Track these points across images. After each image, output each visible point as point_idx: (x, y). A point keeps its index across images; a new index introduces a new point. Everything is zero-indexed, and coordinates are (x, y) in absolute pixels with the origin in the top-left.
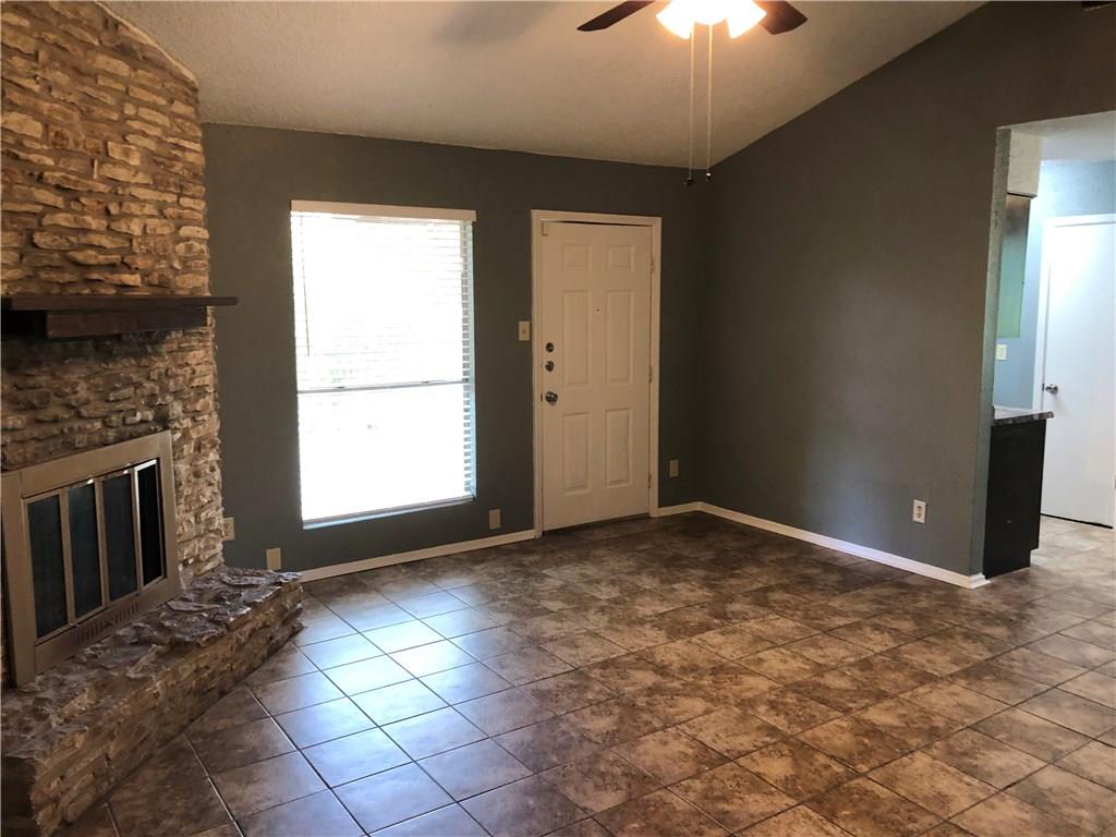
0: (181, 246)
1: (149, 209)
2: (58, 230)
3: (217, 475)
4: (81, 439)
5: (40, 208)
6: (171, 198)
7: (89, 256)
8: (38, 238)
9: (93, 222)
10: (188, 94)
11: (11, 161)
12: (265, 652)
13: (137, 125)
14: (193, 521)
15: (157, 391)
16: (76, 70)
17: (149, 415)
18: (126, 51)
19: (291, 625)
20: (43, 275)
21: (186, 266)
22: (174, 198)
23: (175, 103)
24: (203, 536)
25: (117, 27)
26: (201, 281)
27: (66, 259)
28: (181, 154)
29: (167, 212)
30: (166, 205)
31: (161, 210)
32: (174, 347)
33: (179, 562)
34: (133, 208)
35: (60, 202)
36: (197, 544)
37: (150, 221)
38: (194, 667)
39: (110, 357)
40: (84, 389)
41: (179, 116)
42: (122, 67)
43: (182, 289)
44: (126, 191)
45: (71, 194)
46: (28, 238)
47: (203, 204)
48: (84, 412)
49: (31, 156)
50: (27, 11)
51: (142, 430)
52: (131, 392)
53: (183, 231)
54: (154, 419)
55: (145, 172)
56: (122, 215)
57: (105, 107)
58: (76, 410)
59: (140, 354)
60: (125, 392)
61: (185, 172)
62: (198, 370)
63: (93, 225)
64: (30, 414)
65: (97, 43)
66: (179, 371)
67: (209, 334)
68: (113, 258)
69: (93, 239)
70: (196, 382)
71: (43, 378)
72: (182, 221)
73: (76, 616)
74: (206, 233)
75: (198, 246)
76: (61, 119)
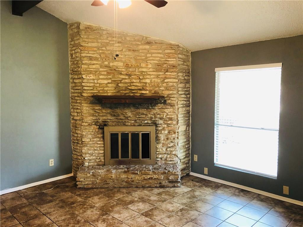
1: (153, 76)
4: (128, 124)
5: (121, 79)
7: (133, 88)
10: (172, 47)
11: (114, 71)
12: (158, 185)
13: (151, 58)
14: (164, 149)
15: (153, 117)
16: (133, 50)
17: (150, 122)
18: (149, 43)
19: (173, 184)
20: (121, 92)
21: (167, 89)
22: (163, 73)
23: (166, 50)
24: (169, 154)
25: (147, 38)
26: (171, 92)
27: (127, 88)
28: (167, 62)
29: (160, 77)
30: (159, 75)
31: (158, 77)
32: (159, 108)
33: (157, 158)
34: (148, 77)
35: (127, 77)
36: (166, 155)
37: (153, 79)
38: (126, 176)
39: (138, 108)
40: (129, 114)
41: (167, 53)
42: (147, 47)
43: (164, 94)
44: (146, 73)
45: (130, 75)
46: (117, 85)
47: (176, 73)
48: (129, 118)
49: (119, 70)
50: (121, 42)
51: (147, 125)
52: (144, 116)
53: (166, 81)
54: (151, 123)
55: (153, 68)
56: (144, 79)
57: (141, 56)
58: (127, 118)
59: (148, 108)
60: (142, 116)
61: (169, 66)
62: (169, 114)
63: (135, 81)
64: (115, 117)
65: (140, 43)
66: (161, 113)
67: (174, 105)
68: (139, 88)
69: (134, 84)
70: (168, 117)
71: (118, 111)
72: (166, 78)
73: (121, 158)
74: (177, 81)
75: (171, 84)
76: (128, 61)
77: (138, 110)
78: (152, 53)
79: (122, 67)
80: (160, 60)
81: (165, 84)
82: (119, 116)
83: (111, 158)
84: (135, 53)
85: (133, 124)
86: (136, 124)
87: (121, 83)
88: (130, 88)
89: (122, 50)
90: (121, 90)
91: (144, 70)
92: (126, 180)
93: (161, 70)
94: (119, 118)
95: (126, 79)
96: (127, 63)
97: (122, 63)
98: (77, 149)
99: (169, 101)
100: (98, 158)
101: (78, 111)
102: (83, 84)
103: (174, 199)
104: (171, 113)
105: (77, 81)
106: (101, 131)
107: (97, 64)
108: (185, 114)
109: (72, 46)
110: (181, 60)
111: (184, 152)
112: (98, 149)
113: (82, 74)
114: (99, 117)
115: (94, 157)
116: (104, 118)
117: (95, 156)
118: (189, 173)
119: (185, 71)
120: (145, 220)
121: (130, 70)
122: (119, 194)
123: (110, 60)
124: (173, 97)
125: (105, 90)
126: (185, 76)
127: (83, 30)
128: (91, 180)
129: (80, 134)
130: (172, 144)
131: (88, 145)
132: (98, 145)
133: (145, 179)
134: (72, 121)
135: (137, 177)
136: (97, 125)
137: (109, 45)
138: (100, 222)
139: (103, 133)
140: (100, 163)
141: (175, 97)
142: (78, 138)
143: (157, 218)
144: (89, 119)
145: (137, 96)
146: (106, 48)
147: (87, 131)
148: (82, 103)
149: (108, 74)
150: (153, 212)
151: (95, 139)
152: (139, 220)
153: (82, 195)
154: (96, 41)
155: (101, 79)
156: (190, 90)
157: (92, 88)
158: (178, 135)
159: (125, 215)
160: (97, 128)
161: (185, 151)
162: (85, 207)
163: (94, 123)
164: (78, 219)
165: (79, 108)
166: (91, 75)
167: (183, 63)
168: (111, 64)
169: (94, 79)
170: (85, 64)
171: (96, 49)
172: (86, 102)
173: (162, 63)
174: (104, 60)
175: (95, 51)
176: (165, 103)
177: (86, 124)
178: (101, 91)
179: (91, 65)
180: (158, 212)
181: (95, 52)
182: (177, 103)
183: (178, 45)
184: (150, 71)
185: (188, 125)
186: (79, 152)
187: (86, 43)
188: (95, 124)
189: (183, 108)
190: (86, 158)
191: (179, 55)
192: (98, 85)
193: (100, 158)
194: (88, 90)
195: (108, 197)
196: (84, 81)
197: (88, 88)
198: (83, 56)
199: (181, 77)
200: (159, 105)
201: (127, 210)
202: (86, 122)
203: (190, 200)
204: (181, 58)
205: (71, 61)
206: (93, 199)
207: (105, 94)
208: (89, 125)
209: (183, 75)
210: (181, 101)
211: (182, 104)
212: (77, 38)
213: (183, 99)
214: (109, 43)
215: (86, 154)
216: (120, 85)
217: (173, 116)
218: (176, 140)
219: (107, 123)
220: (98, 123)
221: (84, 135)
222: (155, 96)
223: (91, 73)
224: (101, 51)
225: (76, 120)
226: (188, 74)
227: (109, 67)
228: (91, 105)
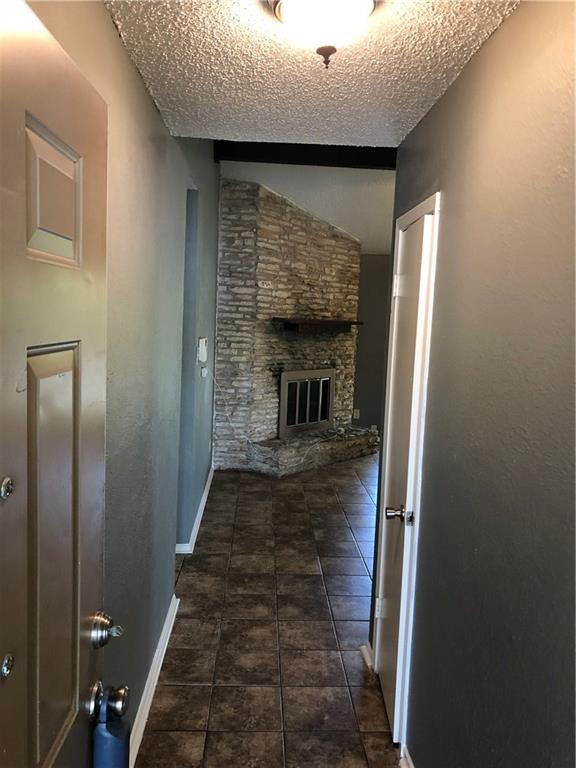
0: (347, 303)
1: (337, 290)
2: (307, 299)
3: (352, 389)
4: (306, 366)
6: (345, 286)
7: (315, 306)
8: (301, 301)
9: (317, 295)
10: (355, 247)
11: (296, 277)
12: (359, 454)
13: (336, 261)
14: (341, 404)
15: (333, 354)
16: (318, 246)
17: (329, 362)
18: (335, 236)
20: (301, 313)
21: (349, 310)
23: (351, 251)
25: (333, 229)
27: (307, 307)
28: (351, 269)
29: (343, 291)
30: (343, 288)
32: (340, 339)
33: (333, 417)
34: (331, 290)
35: (309, 289)
36: (341, 413)
37: (336, 294)
39: (318, 340)
40: (308, 350)
41: (352, 255)
42: (333, 242)
43: (345, 318)
44: (329, 284)
45: (312, 286)
46: (298, 301)
49: (301, 275)
50: (305, 230)
51: (326, 366)
55: (337, 277)
56: (327, 292)
57: (326, 256)
58: (305, 356)
59: (328, 340)
60: (321, 353)
61: (352, 276)
64: (293, 356)
65: (326, 236)
66: (341, 348)
68: (321, 307)
69: (316, 301)
71: (297, 345)
72: (349, 293)
73: (298, 423)
75: (353, 303)
76: (311, 262)
77: (318, 343)
79: (304, 272)
82: (296, 353)
83: (288, 424)
84: (319, 250)
85: (311, 367)
86: (315, 366)
90: (301, 310)
91: (328, 279)
93: (345, 280)
94: (296, 357)
96: (310, 266)
97: (305, 265)
98: (236, 416)
100: (270, 427)
101: (243, 346)
102: (259, 298)
105: (242, 291)
106: (275, 380)
107: (276, 263)
109: (230, 223)
112: (271, 411)
113: (257, 280)
114: (274, 356)
115: (265, 427)
116: (281, 357)
117: (266, 424)
121: (313, 277)
123: (292, 258)
125: (284, 310)
127: (263, 199)
129: (248, 387)
131: (260, 406)
132: (272, 405)
134: (221, 366)
137: (292, 232)
139: (279, 384)
140: (272, 436)
144: (263, 360)
145: (318, 320)
146: (289, 237)
147: (260, 381)
148: (255, 332)
149: (289, 281)
151: (269, 395)
154: (277, 222)
155: (281, 290)
157: (269, 306)
160: (271, 376)
163: (268, 367)
165: (246, 340)
166: (269, 282)
168: (293, 265)
169: (271, 290)
170: (263, 261)
171: (277, 237)
172: (261, 329)
173: (346, 269)
174: (285, 257)
178: (279, 311)
179: (269, 263)
181: (276, 242)
183: (360, 244)
184: (334, 282)
187: (266, 223)
188: (270, 369)
192: (276, 300)
194: (264, 308)
196: (258, 292)
198: (260, 247)
200: (340, 334)
202: (259, 366)
205: (225, 251)
208: (262, 370)
214: (292, 228)
217: (351, 353)
219: (283, 366)
220: (274, 366)
221: (254, 389)
223: (268, 277)
225: (236, 363)
227: (291, 270)
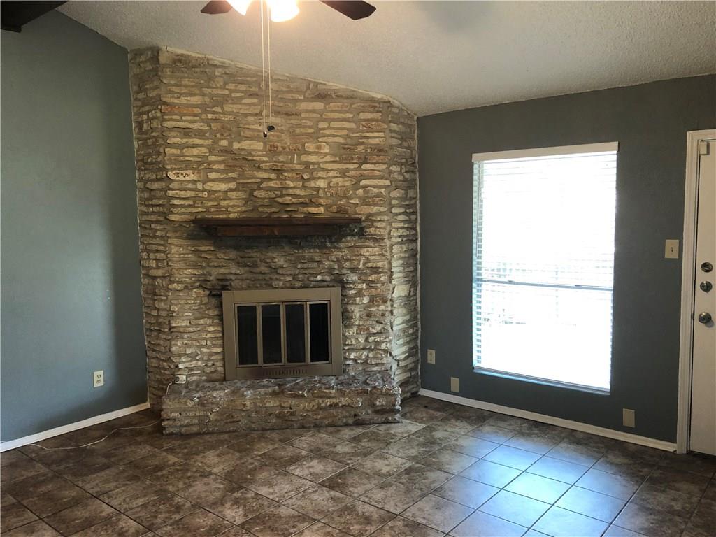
1: (334, 174)
4: (278, 284)
5: (259, 180)
6: (353, 166)
7: (288, 200)
10: (375, 107)
11: (244, 161)
12: (350, 421)
13: (328, 132)
14: (362, 340)
15: (336, 267)
16: (287, 114)
17: (328, 278)
18: (322, 96)
19: (385, 416)
20: (260, 209)
21: (365, 201)
22: (356, 166)
23: (361, 114)
24: (373, 350)
25: (317, 86)
26: (375, 209)
27: (272, 202)
28: (365, 141)
29: (350, 174)
30: (348, 170)
31: (344, 173)
32: (350, 245)
33: (346, 359)
34: (321, 174)
35: (273, 176)
36: (365, 353)
37: (333, 180)
38: (278, 403)
39: (300, 247)
40: (281, 261)
41: (365, 120)
42: (319, 105)
43: (359, 214)
44: (316, 166)
45: (279, 172)
46: (251, 194)
47: (384, 166)
48: (280, 271)
49: (255, 158)
50: (257, 95)
51: (322, 285)
52: (315, 265)
53: (363, 183)
54: (332, 280)
55: (333, 155)
56: (312, 179)
57: (305, 127)
58: (275, 270)
59: (322, 247)
60: (310, 265)
61: (369, 150)
62: (372, 258)
63: (292, 185)
64: (248, 269)
65: (302, 98)
66: (354, 258)
67: (383, 239)
68: (302, 200)
69: (291, 192)
70: (369, 265)
71: (255, 254)
72: (363, 177)
73: (265, 362)
74: (388, 183)
75: (376, 190)
76: (275, 138)
77: (300, 251)
78: (330, 120)
79: (260, 153)
80: (347, 137)
81: (361, 191)
82: (255, 265)
83: (241, 363)
84: (290, 120)
85: (288, 285)
86: (298, 284)
87: (259, 188)
88: (280, 200)
89: (260, 114)
90: (261, 206)
91: (312, 158)
92: (277, 412)
93: (352, 159)
94: (255, 270)
95: (270, 180)
96: (272, 143)
97: (261, 143)
98: (159, 344)
99: (372, 230)
100: (210, 364)
101: (159, 256)
102: (170, 193)
103: (389, 450)
104: (377, 258)
105: (155, 186)
106: (214, 301)
107: (202, 145)
108: (406, 259)
109: (139, 103)
110: (396, 136)
111: (404, 344)
112: (209, 343)
113: (167, 170)
114: (208, 269)
115: (200, 363)
116: (223, 270)
117: (201, 359)
118: (417, 392)
119: (404, 160)
120: (329, 497)
121: (281, 158)
122: (263, 444)
123: (233, 137)
124: (380, 221)
125: (223, 207)
126: (406, 172)
127: (166, 65)
128: (198, 414)
129: (166, 310)
130: (378, 328)
131: (185, 336)
132: (209, 335)
133: (321, 409)
134: (145, 281)
135: (304, 405)
136: (204, 288)
137: (230, 101)
138: (228, 505)
139: (220, 306)
140: (215, 376)
141: (383, 221)
142: (161, 320)
143: (356, 490)
144: (187, 275)
145: (297, 219)
146: (222, 108)
147: (183, 302)
148: (170, 238)
149: (230, 168)
150: (345, 479)
151: (202, 322)
152: (315, 497)
153: (177, 450)
154: (198, 92)
155: (214, 180)
156: (416, 203)
157: (191, 203)
158: (392, 306)
159: (284, 488)
160: (205, 296)
161: (408, 343)
162: (189, 474)
163: (197, 284)
164: (176, 501)
165: (161, 248)
166: (190, 172)
167: (400, 142)
168: (236, 146)
169: (195, 182)
170: (175, 146)
171: (199, 111)
172: (178, 234)
173: (354, 142)
174: (218, 135)
175: (195, 115)
176: (361, 233)
177: (180, 287)
178: (212, 210)
179: (188, 147)
180: (355, 477)
181: (198, 118)
182: (389, 234)
183: (389, 102)
184: (326, 162)
185: (413, 284)
186: (164, 353)
187: (176, 95)
188: (201, 287)
189: (403, 246)
190: (181, 366)
191: (392, 124)
192: (205, 195)
193: (213, 365)
194: (182, 206)
195: (240, 451)
196: (171, 186)
197: (182, 202)
198: (169, 127)
199: (396, 175)
200: (348, 238)
201: (286, 478)
202: (178, 283)
203: (424, 449)
204: (394, 131)
205: (138, 140)
206: (203, 457)
207: (221, 216)
208: (186, 287)
209: (401, 170)
210: (398, 228)
211: (400, 236)
212: (151, 85)
213: (402, 225)
214: (228, 96)
215: (180, 356)
216: (256, 193)
217: (380, 264)
218: (388, 319)
219: (228, 283)
220: (209, 283)
221: (174, 312)
222: (341, 218)
223: (188, 166)
224: (210, 116)
225: (155, 278)
226: (412, 168)
227: (231, 152)
228: (190, 242)
